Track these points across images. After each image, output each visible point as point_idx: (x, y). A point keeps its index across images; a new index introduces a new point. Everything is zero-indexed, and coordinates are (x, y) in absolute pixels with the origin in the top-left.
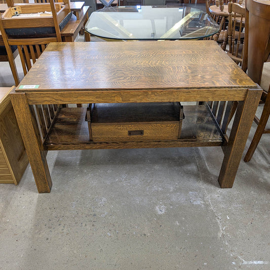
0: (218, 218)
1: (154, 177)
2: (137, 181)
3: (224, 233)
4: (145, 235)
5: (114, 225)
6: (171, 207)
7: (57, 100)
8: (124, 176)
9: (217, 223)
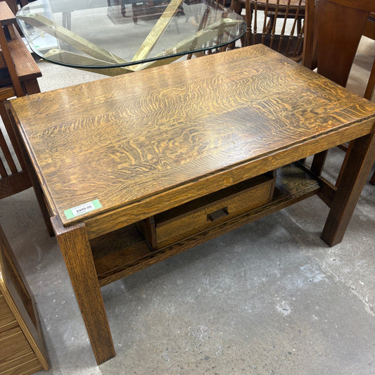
0: (353, 289)
1: (245, 264)
2: (227, 280)
3: (371, 306)
4: (290, 353)
5: (243, 360)
6: (294, 299)
7: (138, 215)
8: (206, 281)
9: (355, 296)
